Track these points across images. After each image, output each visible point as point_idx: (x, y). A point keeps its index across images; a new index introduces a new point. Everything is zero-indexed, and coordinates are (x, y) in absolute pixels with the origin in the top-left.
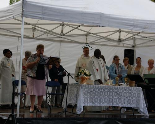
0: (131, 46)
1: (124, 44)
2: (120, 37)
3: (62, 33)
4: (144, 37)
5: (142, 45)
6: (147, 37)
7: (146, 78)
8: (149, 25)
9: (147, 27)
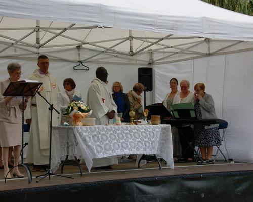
0: (147, 63)
1: (136, 60)
2: (131, 48)
3: (38, 43)
4: (168, 47)
5: (163, 61)
6: (172, 47)
7: (175, 110)
8: (178, 23)
9: (176, 26)
